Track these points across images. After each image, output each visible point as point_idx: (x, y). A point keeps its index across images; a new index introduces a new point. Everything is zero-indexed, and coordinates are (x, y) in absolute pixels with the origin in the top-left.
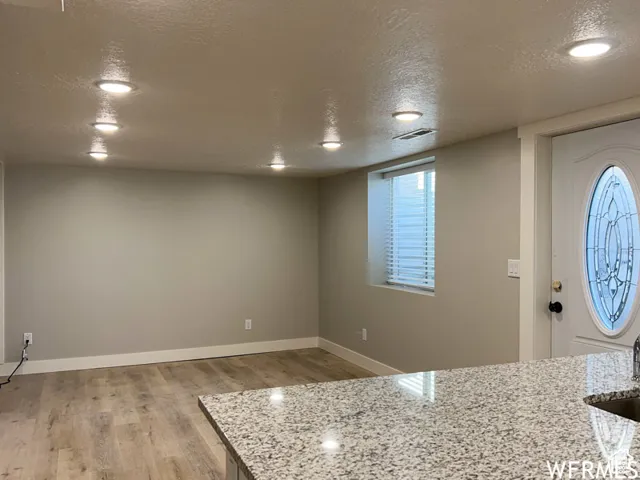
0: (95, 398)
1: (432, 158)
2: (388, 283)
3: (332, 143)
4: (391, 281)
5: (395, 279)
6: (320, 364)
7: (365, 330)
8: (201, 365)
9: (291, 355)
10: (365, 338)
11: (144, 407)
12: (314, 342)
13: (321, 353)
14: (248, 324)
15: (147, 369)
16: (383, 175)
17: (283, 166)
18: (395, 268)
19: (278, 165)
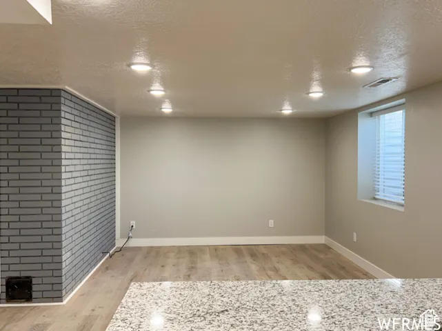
0: (163, 266)
1: (403, 100)
2: (375, 199)
3: (316, 93)
4: (377, 197)
5: (380, 195)
6: (322, 256)
7: (355, 234)
8: (238, 250)
9: (302, 248)
10: (355, 240)
11: (189, 276)
12: (321, 239)
13: (326, 248)
14: (271, 223)
15: (201, 249)
16: (371, 114)
17: (291, 111)
18: (381, 187)
19: (287, 110)
